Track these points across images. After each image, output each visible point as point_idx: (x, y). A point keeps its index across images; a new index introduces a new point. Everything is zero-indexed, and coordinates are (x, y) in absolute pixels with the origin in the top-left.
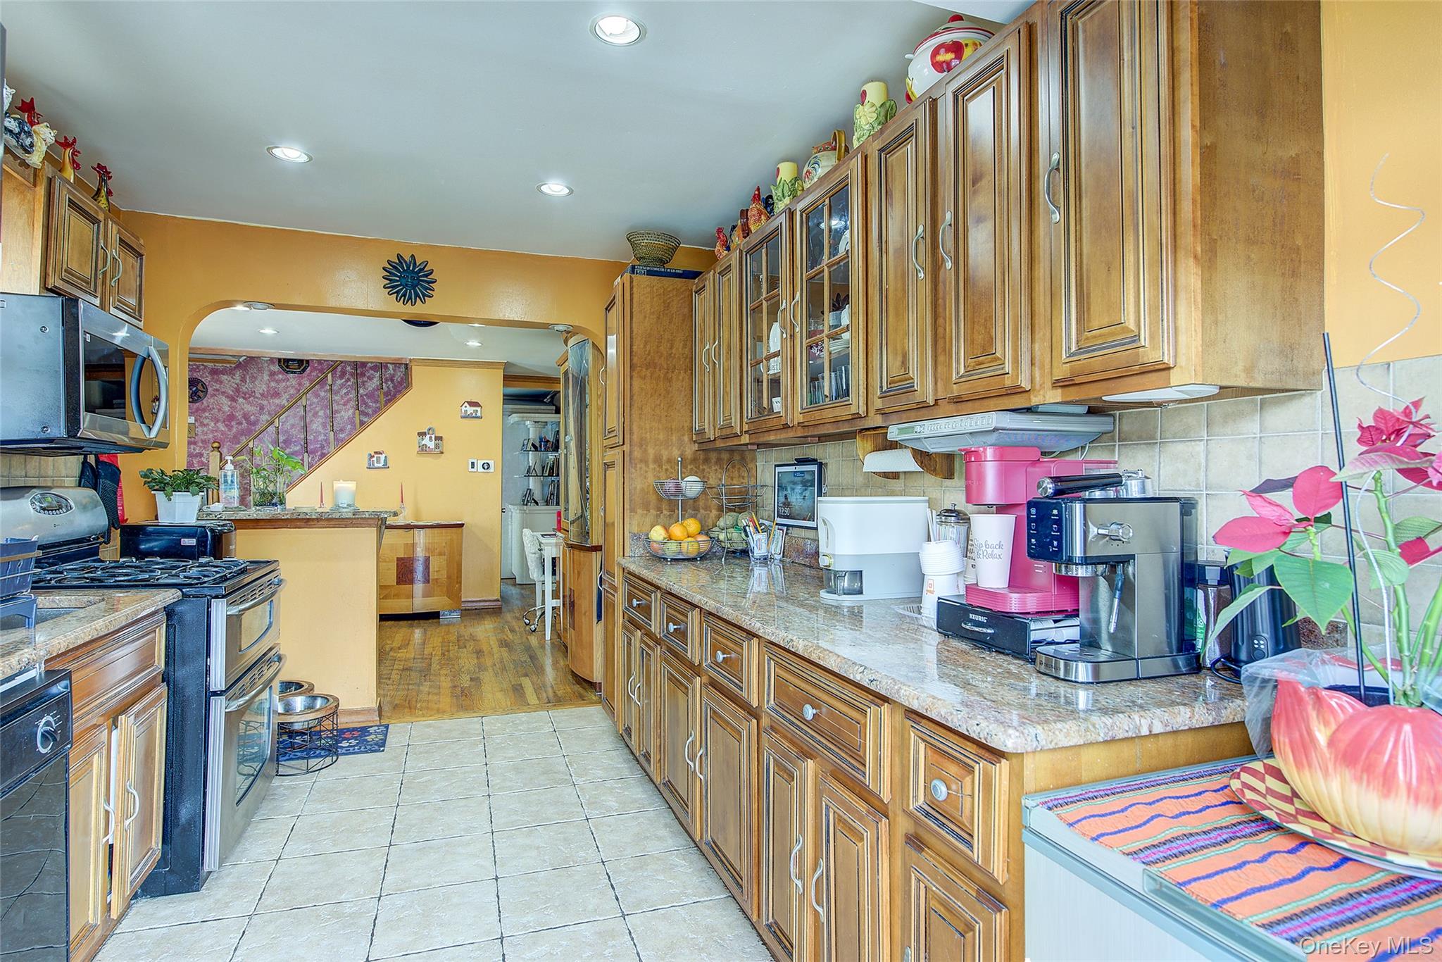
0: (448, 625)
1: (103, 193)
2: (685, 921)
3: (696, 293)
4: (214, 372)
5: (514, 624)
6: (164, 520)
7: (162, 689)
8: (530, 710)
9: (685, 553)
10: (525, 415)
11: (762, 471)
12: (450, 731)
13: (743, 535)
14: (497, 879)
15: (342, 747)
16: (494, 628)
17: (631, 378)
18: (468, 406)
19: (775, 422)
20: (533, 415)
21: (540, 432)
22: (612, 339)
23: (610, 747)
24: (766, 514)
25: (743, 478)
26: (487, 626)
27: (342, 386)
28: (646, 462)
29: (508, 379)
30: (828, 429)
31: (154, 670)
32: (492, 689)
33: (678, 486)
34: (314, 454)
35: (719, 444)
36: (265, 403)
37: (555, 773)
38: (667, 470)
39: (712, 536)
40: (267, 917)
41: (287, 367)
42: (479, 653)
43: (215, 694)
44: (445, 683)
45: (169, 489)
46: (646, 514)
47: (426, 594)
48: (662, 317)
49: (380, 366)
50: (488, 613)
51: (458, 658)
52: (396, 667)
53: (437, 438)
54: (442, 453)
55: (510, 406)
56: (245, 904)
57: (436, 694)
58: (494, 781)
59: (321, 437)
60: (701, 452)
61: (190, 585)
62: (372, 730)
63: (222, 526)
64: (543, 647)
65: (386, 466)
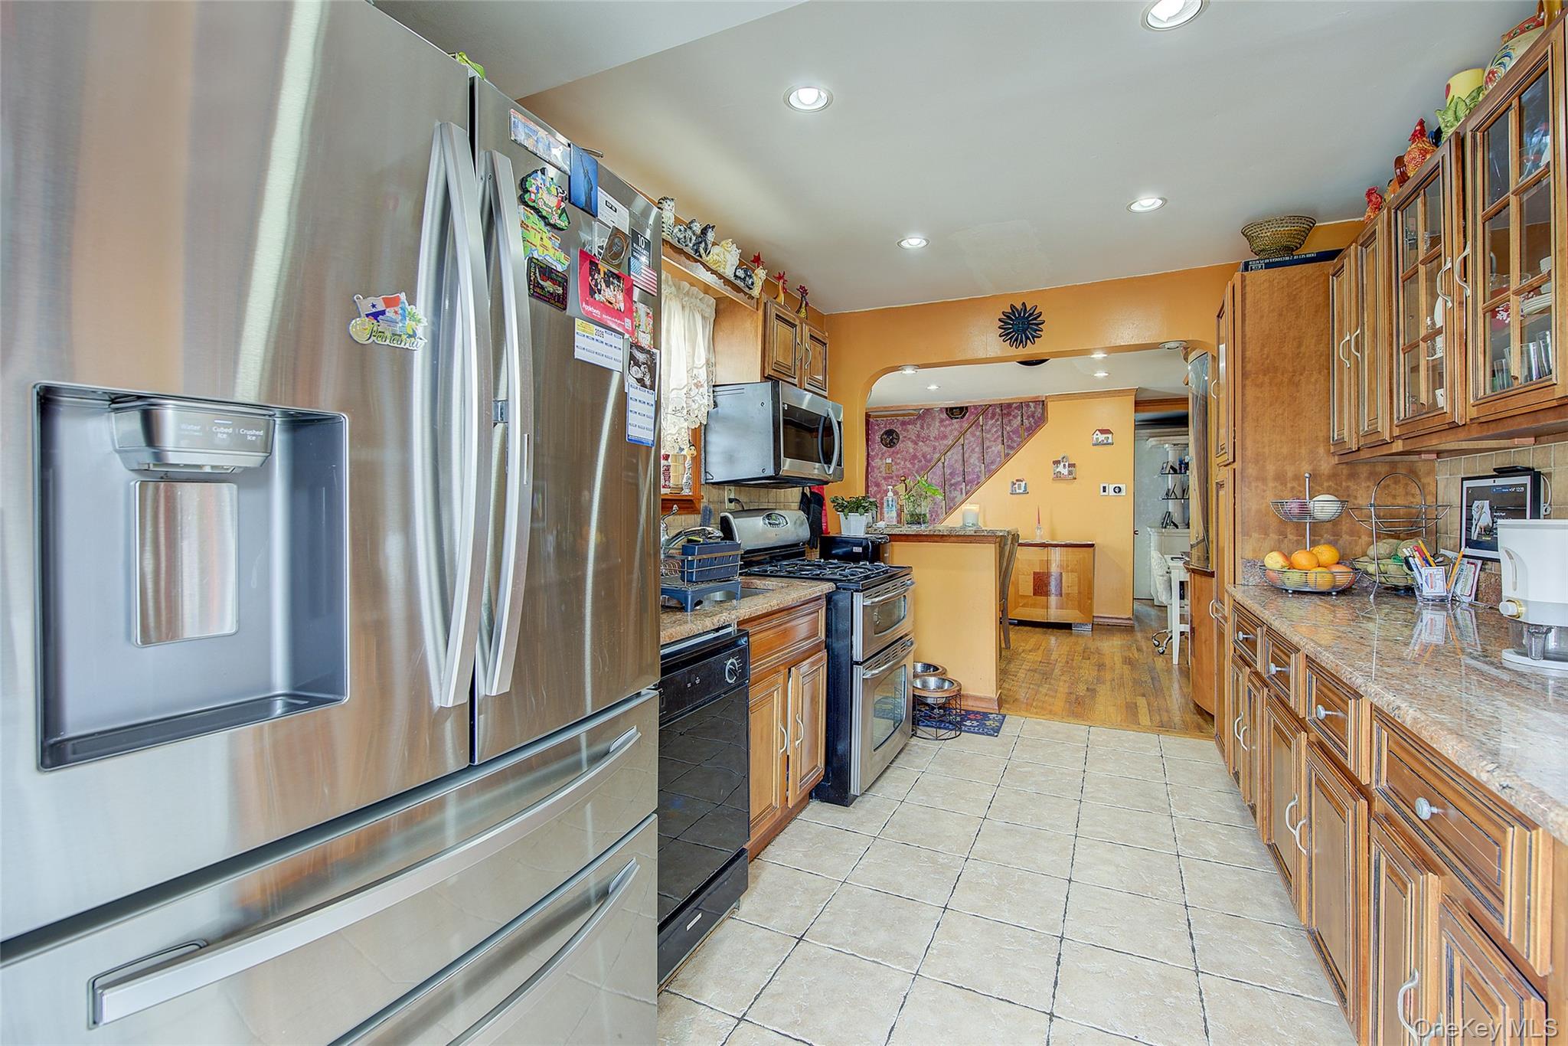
0: (1078, 636)
1: (804, 305)
2: (1275, 1010)
3: (1333, 276)
4: (904, 423)
5: (1143, 644)
6: (845, 533)
7: (824, 654)
8: (1139, 730)
9: (1312, 584)
10: (1162, 438)
11: (1446, 487)
12: (1057, 732)
13: (1405, 568)
14: (1070, 881)
15: (966, 725)
16: (1121, 645)
17: (1244, 387)
18: (1099, 433)
19: (1437, 421)
20: (1172, 438)
21: (1180, 455)
22: (1222, 347)
23: (1223, 788)
24: (1450, 543)
25: (1413, 495)
26: (1115, 643)
27: (993, 425)
28: (1264, 480)
29: (1139, 404)
30: (1520, 424)
31: (817, 640)
32: (1106, 702)
33: (1303, 507)
34: (971, 484)
35: (1365, 454)
36: (937, 444)
37: (1153, 798)
38: (1293, 488)
39: (1358, 566)
40: (885, 843)
41: (952, 414)
42: (1101, 666)
43: (857, 663)
44: (1063, 688)
45: (846, 511)
46: (1264, 539)
47: (1061, 607)
48: (1285, 312)
49: (1022, 405)
50: (1119, 631)
51: (1080, 668)
52: (1024, 667)
53: (1070, 465)
54: (1075, 479)
55: (1148, 431)
56: (873, 828)
57: (1052, 697)
58: (1088, 788)
59: (977, 469)
60: (1344, 466)
61: (841, 581)
62: (991, 716)
63: (880, 538)
64: (1169, 671)
65: (1026, 492)
